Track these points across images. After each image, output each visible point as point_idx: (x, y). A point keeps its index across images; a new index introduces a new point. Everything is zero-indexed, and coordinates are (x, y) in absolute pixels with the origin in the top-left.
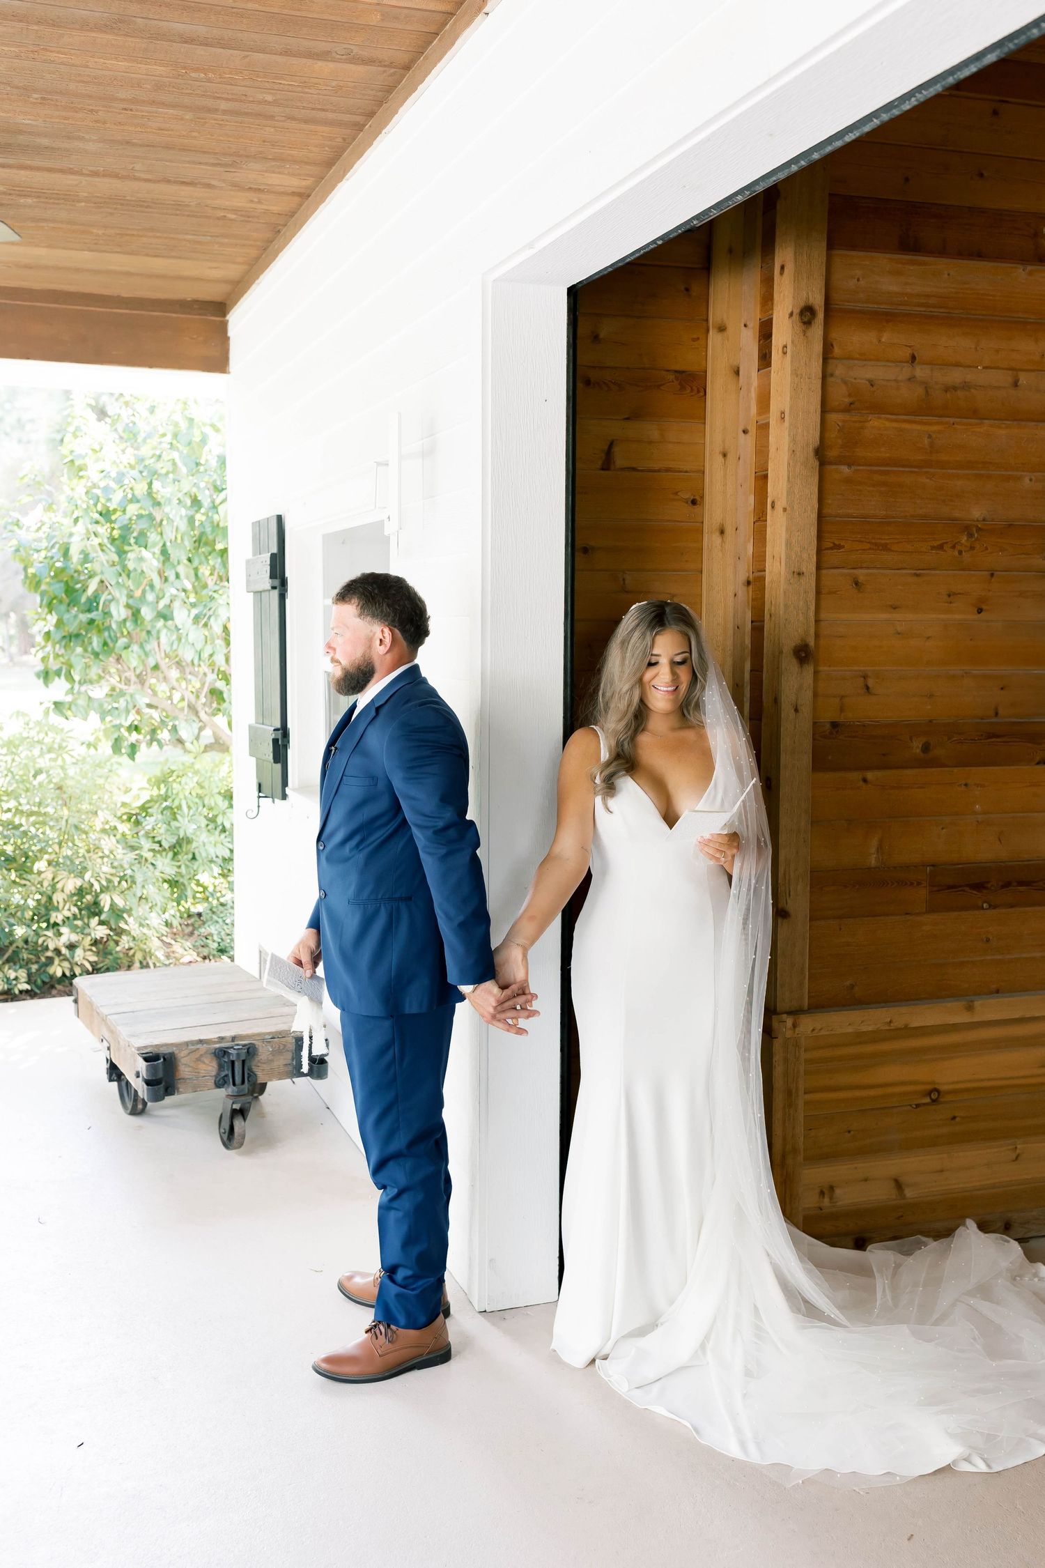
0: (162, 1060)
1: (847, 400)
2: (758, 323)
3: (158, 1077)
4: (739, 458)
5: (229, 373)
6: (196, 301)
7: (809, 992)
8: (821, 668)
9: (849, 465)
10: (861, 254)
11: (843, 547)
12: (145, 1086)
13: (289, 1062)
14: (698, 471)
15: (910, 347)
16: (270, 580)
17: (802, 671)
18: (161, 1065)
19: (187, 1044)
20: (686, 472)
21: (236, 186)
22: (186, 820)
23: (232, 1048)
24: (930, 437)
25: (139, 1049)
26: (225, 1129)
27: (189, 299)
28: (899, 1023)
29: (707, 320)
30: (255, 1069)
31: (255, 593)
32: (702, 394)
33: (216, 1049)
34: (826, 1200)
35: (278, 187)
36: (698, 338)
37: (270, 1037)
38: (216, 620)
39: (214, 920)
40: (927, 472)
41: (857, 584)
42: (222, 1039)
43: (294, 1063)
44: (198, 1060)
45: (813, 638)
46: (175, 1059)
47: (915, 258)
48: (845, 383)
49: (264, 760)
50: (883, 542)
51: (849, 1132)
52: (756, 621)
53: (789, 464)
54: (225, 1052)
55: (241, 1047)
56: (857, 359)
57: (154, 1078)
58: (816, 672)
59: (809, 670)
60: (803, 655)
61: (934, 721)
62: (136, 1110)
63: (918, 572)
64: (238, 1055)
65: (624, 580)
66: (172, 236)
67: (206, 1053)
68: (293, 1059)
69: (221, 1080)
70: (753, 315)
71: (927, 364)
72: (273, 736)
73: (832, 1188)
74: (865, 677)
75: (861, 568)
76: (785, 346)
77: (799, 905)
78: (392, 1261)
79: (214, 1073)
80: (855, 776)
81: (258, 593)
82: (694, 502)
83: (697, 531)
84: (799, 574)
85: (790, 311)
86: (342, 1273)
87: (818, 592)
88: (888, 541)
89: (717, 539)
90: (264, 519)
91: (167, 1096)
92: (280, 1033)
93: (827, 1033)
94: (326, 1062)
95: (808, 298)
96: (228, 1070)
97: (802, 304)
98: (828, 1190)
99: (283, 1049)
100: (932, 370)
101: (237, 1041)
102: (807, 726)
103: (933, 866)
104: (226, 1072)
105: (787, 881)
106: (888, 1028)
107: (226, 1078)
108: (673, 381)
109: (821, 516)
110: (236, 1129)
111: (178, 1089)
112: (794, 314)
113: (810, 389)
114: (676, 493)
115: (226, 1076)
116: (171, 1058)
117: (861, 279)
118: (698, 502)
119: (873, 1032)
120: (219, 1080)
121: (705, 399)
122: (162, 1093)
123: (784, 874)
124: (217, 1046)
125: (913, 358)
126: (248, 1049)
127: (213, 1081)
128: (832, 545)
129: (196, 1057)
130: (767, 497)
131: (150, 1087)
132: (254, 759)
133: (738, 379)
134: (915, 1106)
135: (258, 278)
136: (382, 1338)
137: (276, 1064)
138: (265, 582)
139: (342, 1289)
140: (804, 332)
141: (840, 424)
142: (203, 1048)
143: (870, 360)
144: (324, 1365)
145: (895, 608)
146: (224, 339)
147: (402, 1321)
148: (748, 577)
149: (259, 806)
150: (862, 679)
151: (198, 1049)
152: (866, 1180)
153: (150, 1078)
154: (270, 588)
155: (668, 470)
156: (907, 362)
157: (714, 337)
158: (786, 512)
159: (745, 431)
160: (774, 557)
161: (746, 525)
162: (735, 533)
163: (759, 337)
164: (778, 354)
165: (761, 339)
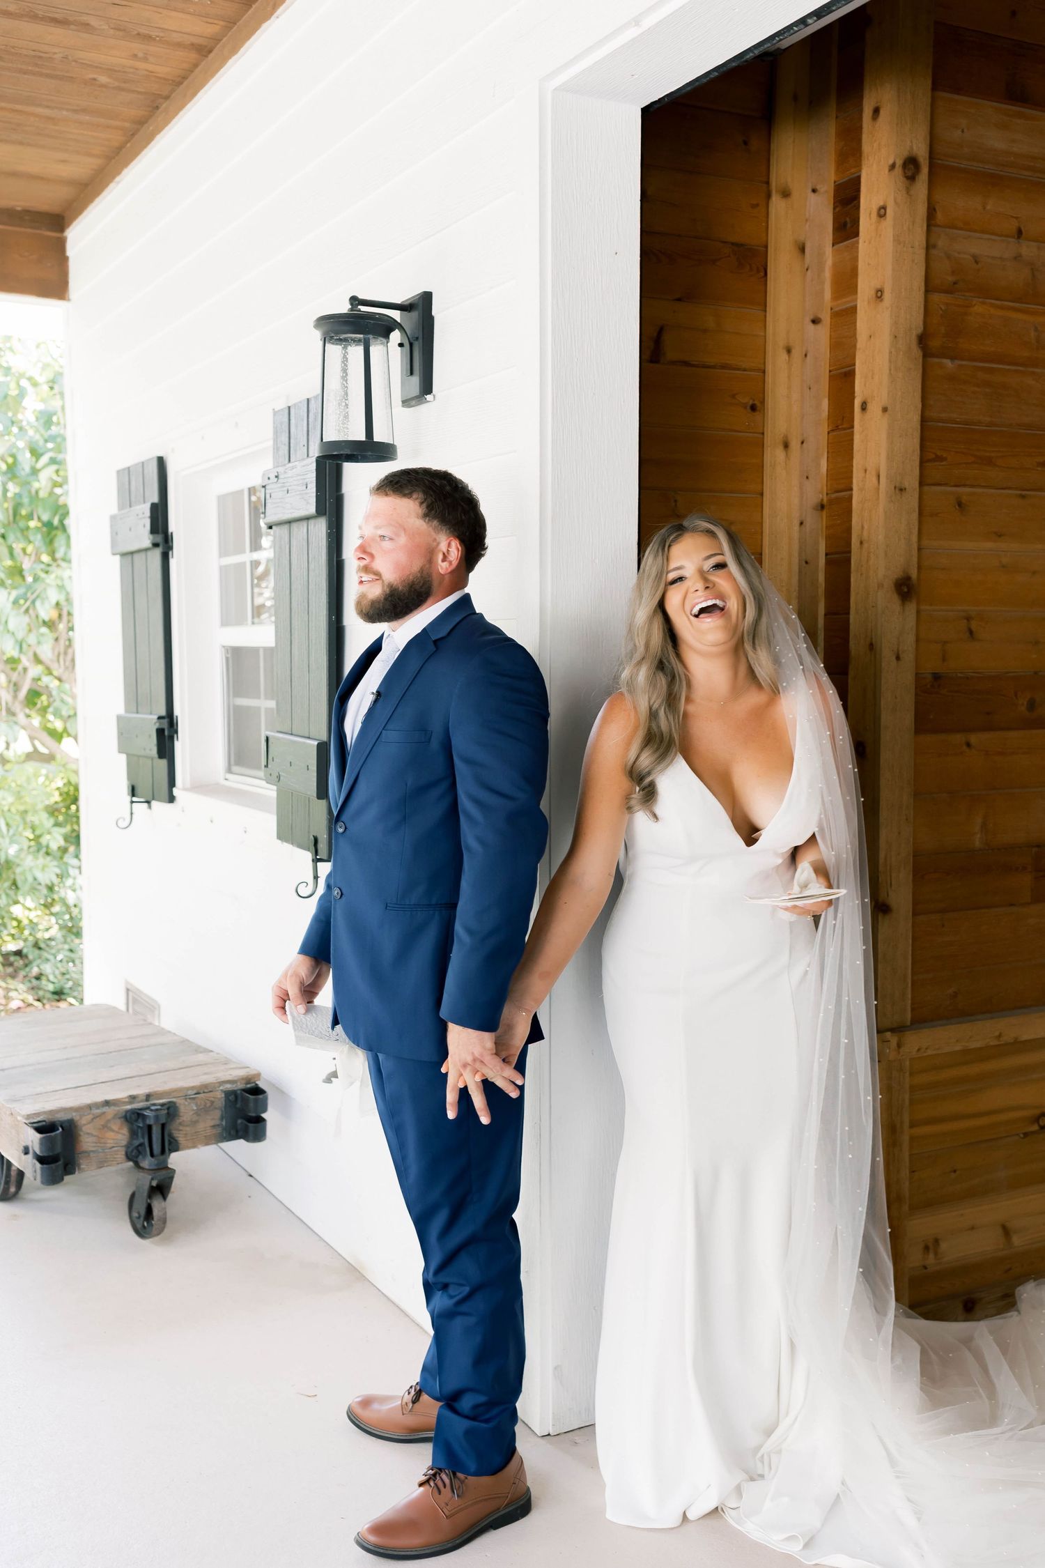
0: (60, 1129)
1: (951, 279)
2: (832, 185)
3: (56, 1152)
4: (806, 355)
5: (69, 300)
6: (27, 212)
7: (912, 1004)
8: (923, 607)
9: (952, 358)
10: (965, 98)
11: (945, 459)
12: (38, 1165)
13: (218, 1122)
14: (759, 370)
15: (1017, 218)
16: (151, 537)
17: (904, 610)
18: (59, 1138)
19: (90, 1107)
20: (745, 370)
21: (122, 31)
22: (7, 840)
23: (148, 1108)
24: (1036, 329)
25: (28, 1117)
26: (139, 1213)
27: (19, 209)
28: (1008, 1037)
29: (768, 183)
30: (176, 1134)
31: (123, 555)
32: (762, 274)
33: (127, 1111)
34: (931, 1256)
35: (175, 35)
36: (757, 205)
37: (195, 1092)
38: (43, 603)
39: (43, 957)
40: (1033, 373)
41: (960, 504)
42: (133, 1098)
43: (224, 1123)
44: (105, 1127)
45: (916, 571)
46: (76, 1127)
47: (1022, 110)
48: (949, 257)
49: (139, 756)
50: (988, 454)
51: (955, 1171)
52: (832, 554)
53: (890, 353)
54: (138, 1114)
55: (159, 1107)
56: (961, 229)
57: (51, 1154)
58: (918, 612)
59: (912, 608)
60: (906, 590)
61: (1040, 674)
62: (7, 1194)
63: (1024, 493)
64: (157, 1117)
65: (676, 501)
66: (19, 107)
67: (114, 1117)
68: (222, 1118)
69: (135, 1151)
70: (828, 178)
71: (1033, 241)
72: (157, 726)
73: (937, 1241)
74: (968, 619)
75: (965, 485)
76: (884, 208)
77: (901, 896)
78: (453, 1384)
79: (124, 1143)
80: (958, 738)
81: (128, 555)
82: (753, 408)
83: (759, 444)
84: (901, 490)
85: (891, 162)
86: (351, 1397)
87: (920, 514)
88: (993, 455)
89: (780, 453)
90: (136, 465)
91: (66, 1175)
92: (206, 1086)
93: (935, 1052)
94: (264, 1120)
95: (911, 147)
96: (143, 1138)
97: (906, 154)
98: (932, 1245)
99: (210, 1107)
100: (1039, 248)
101: (153, 1100)
102: (909, 678)
103: (1038, 846)
104: (141, 1140)
105: (888, 868)
106: (997, 1043)
107: (140, 1148)
108: (729, 256)
109: (924, 420)
110: (156, 1212)
111: (79, 1165)
112: (897, 165)
113: (913, 261)
114: (733, 396)
115: (141, 1145)
116: (70, 1126)
117: (965, 130)
118: (758, 409)
119: (981, 1049)
120: (132, 1151)
121: (766, 280)
122: (60, 1172)
123: (886, 859)
124: (129, 1107)
125: (1020, 232)
126: (168, 1109)
127: (124, 1153)
128: (934, 456)
129: (102, 1123)
130: (854, 398)
131: (45, 1166)
132: (124, 757)
133: (804, 257)
134: (1022, 1136)
135: (119, 173)
136: (446, 1492)
137: (201, 1126)
138: (144, 538)
139: (354, 1418)
140: (908, 190)
141: (943, 308)
142: (110, 1111)
143: (975, 231)
144: (372, 1539)
145: (1000, 536)
146: (62, 260)
147: (473, 1466)
148: (822, 500)
149: (132, 814)
150: (965, 621)
151: (104, 1113)
152: (973, 1228)
153: (45, 1154)
154: (150, 545)
155: (724, 367)
156: (1013, 237)
157: (777, 203)
158: (887, 413)
159: (815, 321)
160: (866, 471)
161: (818, 436)
162: (801, 447)
163: (834, 203)
164: (870, 219)
165: (837, 207)
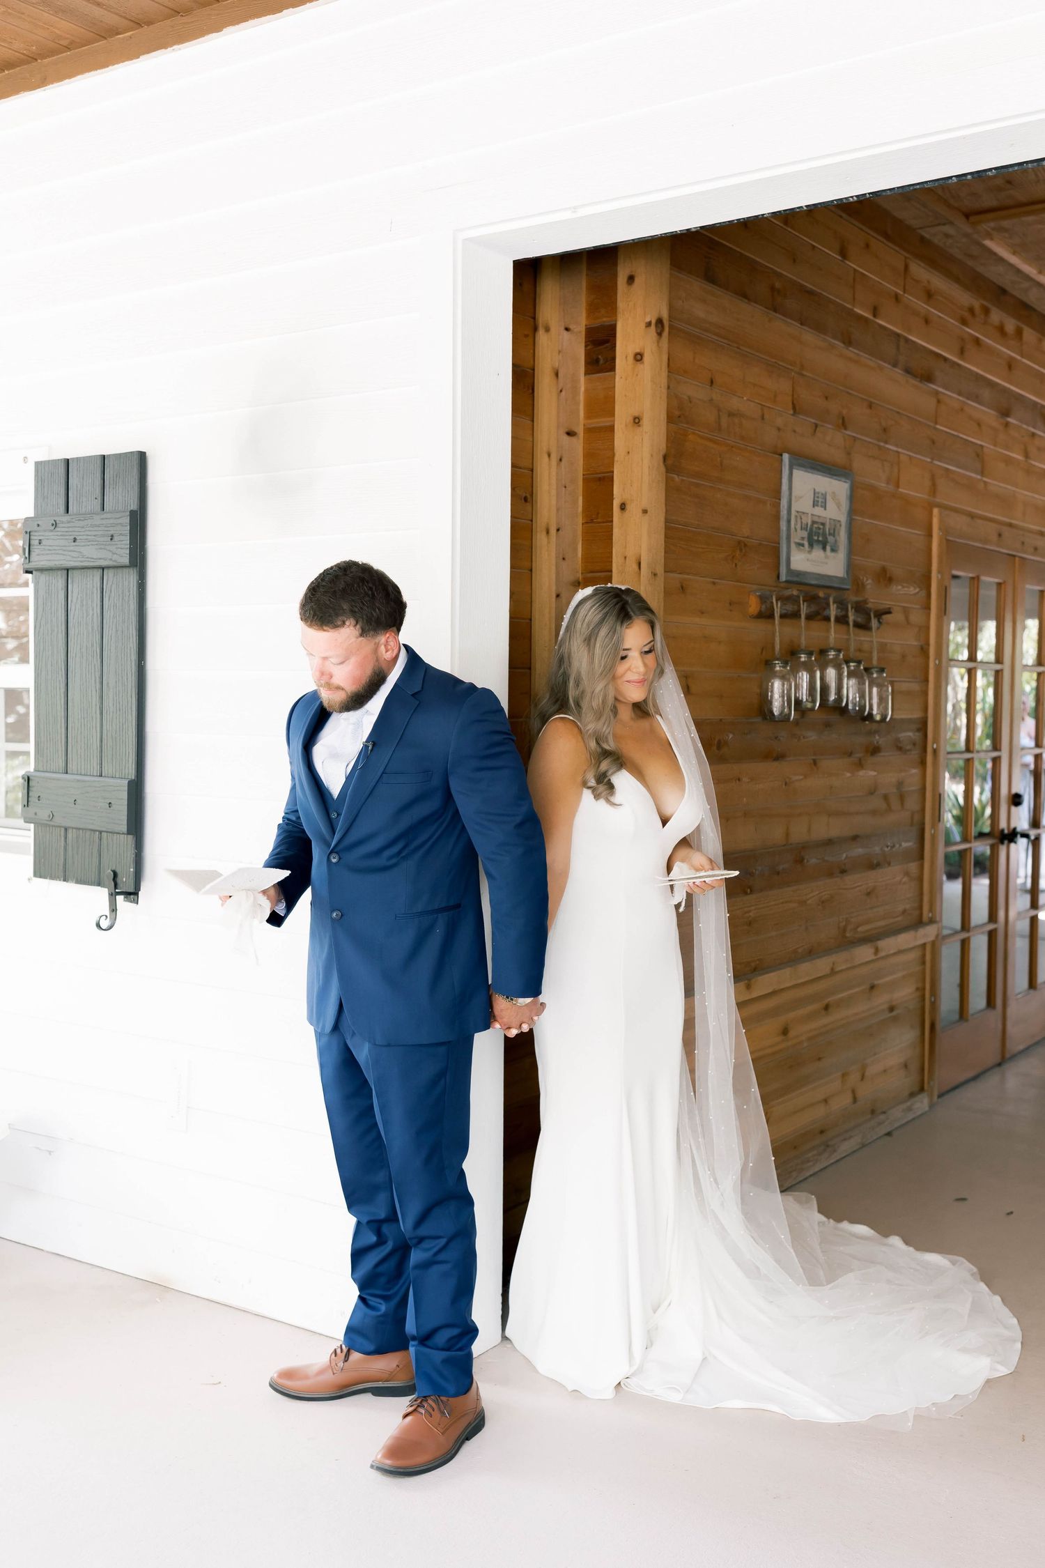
1: (679, 413)
2: (585, 327)
4: (561, 460)
9: (680, 474)
11: (677, 552)
14: (530, 469)
15: (710, 370)
20: (520, 468)
29: (535, 319)
32: (531, 391)
41: (682, 587)
47: (713, 289)
48: (678, 396)
50: (696, 550)
53: (649, 467)
56: (685, 376)
61: (723, 720)
63: (715, 580)
70: (581, 320)
71: (719, 389)
75: (687, 573)
76: (641, 354)
82: (526, 500)
83: (530, 530)
84: (655, 575)
85: (648, 320)
88: (699, 550)
89: (544, 538)
95: (658, 311)
97: (655, 316)
100: (722, 395)
112: (649, 324)
117: (685, 301)
118: (529, 500)
125: (712, 381)
128: (669, 549)
130: (613, 499)
133: (558, 381)
136: (436, 1414)
139: (275, 1387)
140: (657, 343)
141: (676, 435)
143: (690, 378)
145: (703, 613)
148: (579, 578)
156: (709, 385)
157: (541, 334)
158: (647, 515)
159: (570, 434)
160: (625, 557)
161: (576, 526)
162: (557, 534)
163: (586, 342)
164: (627, 360)
165: (588, 345)
